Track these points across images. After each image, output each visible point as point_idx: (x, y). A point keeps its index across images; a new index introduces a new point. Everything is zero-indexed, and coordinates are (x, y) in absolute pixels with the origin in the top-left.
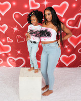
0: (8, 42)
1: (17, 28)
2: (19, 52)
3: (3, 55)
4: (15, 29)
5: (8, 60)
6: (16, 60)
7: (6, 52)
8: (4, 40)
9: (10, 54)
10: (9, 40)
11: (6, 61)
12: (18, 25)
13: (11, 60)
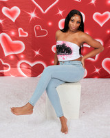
0: (20, 36)
1: (36, 13)
2: (37, 53)
3: (12, 57)
4: (33, 15)
5: (19, 65)
6: (32, 65)
7: (16, 53)
8: (13, 33)
9: (22, 56)
10: (22, 33)
11: (16, 67)
12: (38, 8)
13: (24, 66)
